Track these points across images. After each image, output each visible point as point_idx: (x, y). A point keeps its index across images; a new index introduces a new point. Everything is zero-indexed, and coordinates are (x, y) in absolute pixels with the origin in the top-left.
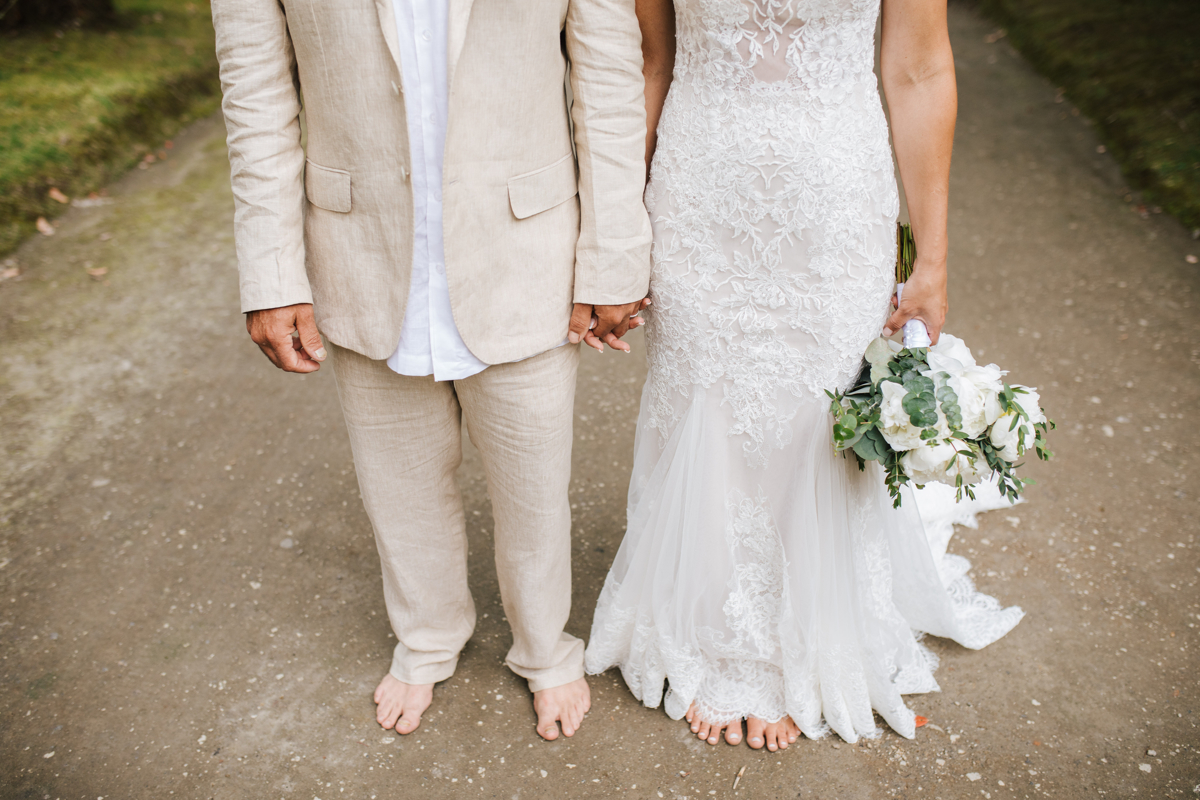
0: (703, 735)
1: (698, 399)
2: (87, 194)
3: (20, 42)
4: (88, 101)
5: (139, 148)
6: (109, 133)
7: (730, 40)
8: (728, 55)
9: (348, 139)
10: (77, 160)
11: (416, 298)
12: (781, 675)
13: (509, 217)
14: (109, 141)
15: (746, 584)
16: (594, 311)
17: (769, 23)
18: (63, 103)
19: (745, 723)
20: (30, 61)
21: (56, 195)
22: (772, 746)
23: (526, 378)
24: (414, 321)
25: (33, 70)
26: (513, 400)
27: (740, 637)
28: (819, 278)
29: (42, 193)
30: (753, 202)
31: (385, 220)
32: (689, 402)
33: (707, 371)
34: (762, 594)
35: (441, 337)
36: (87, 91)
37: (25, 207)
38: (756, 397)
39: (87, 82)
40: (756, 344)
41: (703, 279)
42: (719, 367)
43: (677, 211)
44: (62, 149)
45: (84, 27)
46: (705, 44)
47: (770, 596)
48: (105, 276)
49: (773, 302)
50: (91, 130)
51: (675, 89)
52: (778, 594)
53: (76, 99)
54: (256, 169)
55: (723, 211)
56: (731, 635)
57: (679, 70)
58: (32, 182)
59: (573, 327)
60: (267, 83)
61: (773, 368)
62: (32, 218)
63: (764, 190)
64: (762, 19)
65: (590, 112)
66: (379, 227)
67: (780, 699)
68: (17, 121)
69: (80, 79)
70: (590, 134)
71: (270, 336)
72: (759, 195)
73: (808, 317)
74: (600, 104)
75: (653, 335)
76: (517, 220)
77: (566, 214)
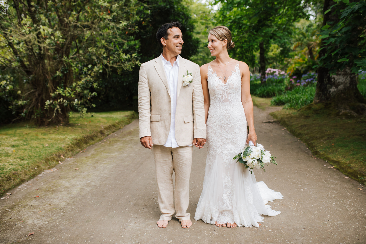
0: (218, 226)
1: (217, 156)
2: (69, 157)
3: (48, 128)
4: (67, 139)
5: (79, 149)
6: (72, 146)
7: (220, 97)
8: (219, 99)
9: (161, 110)
10: (66, 150)
11: (170, 134)
12: (233, 214)
13: (184, 122)
14: (72, 147)
15: (226, 193)
16: (197, 139)
17: (225, 94)
18: (61, 139)
19: (226, 224)
20: (51, 132)
21: (62, 156)
22: (232, 227)
23: (185, 151)
24: (169, 138)
25: (52, 134)
26: (183, 155)
27: (225, 204)
28: (236, 133)
29: (59, 156)
30: (224, 121)
31: (166, 121)
32: (216, 157)
33: (218, 151)
34: (229, 195)
35: (173, 140)
36: (66, 137)
37: (56, 159)
38: (227, 155)
39: (66, 136)
40: (226, 145)
41: (217, 135)
42: (220, 150)
43: (212, 124)
44: (63, 148)
45: (63, 125)
46: (216, 97)
47: (230, 196)
48: (78, 169)
49: (229, 138)
50: (69, 145)
51: (211, 106)
52: (232, 195)
53: (64, 139)
54: (145, 115)
55: (220, 123)
56: (224, 203)
57: (211, 102)
58: (57, 154)
59: (193, 142)
60: (147, 102)
61: (229, 149)
62: (58, 161)
63: (226, 119)
64: (224, 93)
65: (195, 108)
66: (165, 123)
67: (233, 219)
68: (51, 143)
69: (64, 135)
70: (195, 111)
71: (146, 141)
72: (225, 120)
73: (234, 140)
74: (197, 107)
75: (209, 147)
76: (185, 123)
77: (191, 124)
